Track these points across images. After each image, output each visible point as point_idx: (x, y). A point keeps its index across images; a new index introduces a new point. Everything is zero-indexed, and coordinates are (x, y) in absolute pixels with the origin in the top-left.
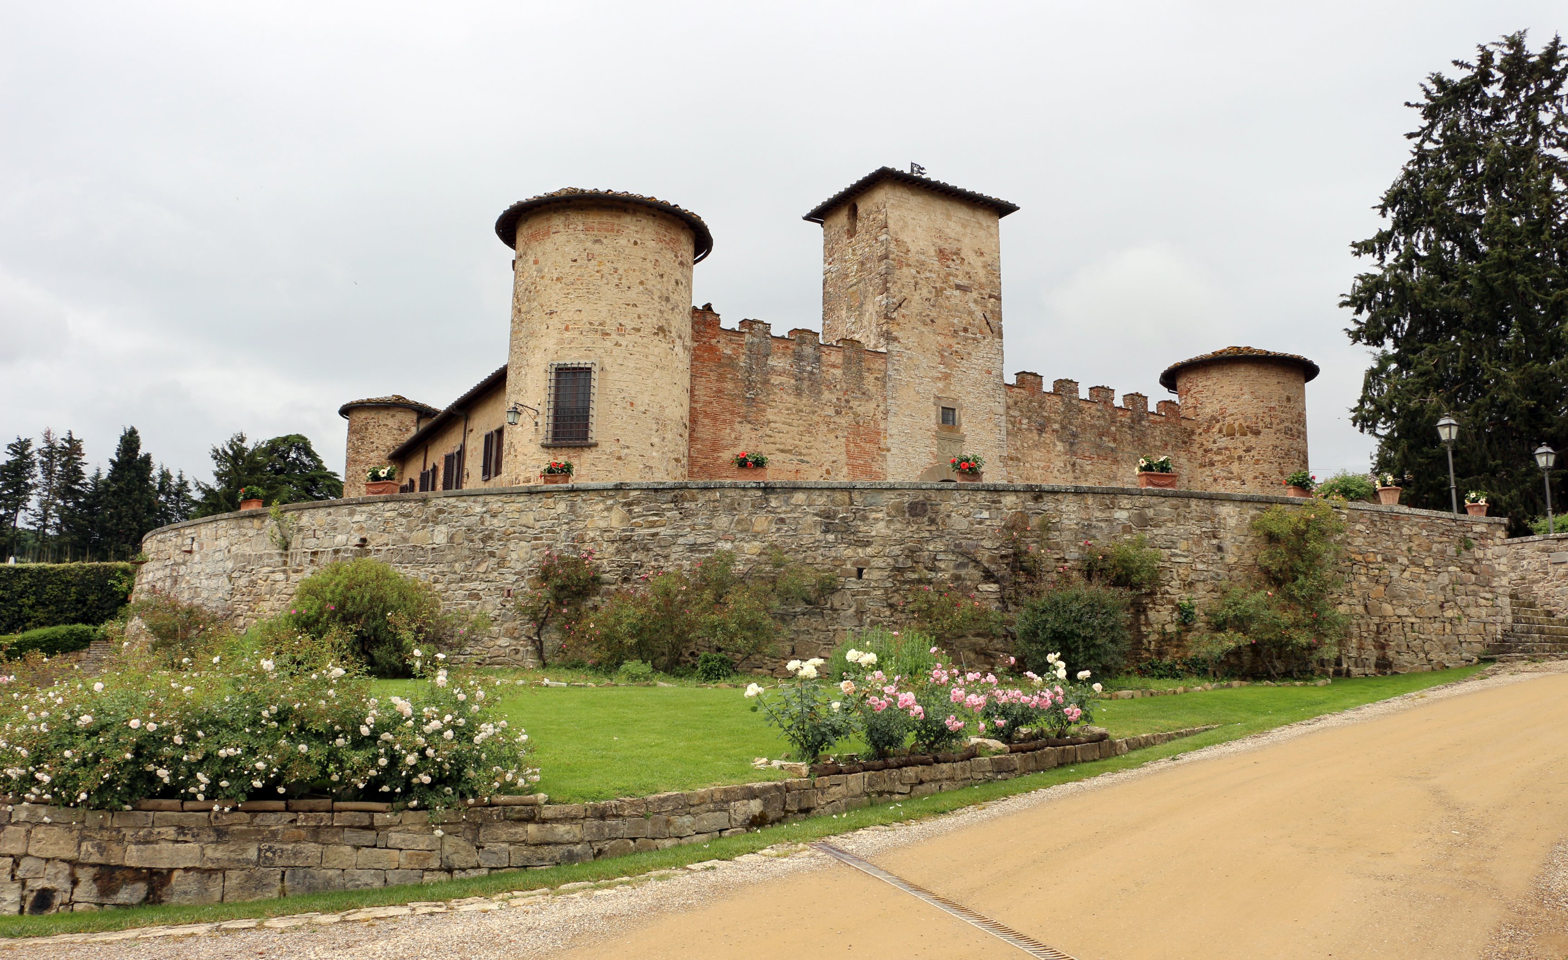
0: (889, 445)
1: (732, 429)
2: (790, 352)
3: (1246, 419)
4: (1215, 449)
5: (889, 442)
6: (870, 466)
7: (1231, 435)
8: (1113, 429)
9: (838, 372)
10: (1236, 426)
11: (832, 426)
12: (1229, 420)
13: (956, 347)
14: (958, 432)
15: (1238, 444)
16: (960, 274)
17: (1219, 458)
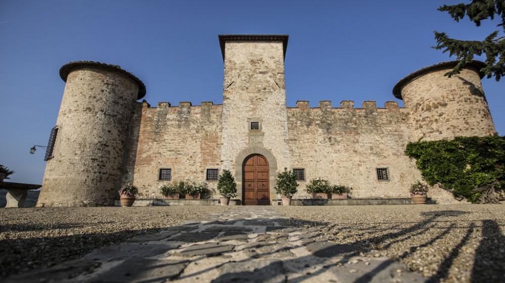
0: (222, 142)
1: (148, 145)
2: (176, 111)
3: (436, 100)
4: (421, 119)
5: (223, 141)
6: (213, 152)
7: (429, 109)
8: (354, 119)
9: (198, 116)
10: (431, 104)
11: (194, 138)
12: (427, 102)
13: (259, 96)
14: (260, 131)
15: (434, 113)
16: (262, 68)
17: (425, 123)
